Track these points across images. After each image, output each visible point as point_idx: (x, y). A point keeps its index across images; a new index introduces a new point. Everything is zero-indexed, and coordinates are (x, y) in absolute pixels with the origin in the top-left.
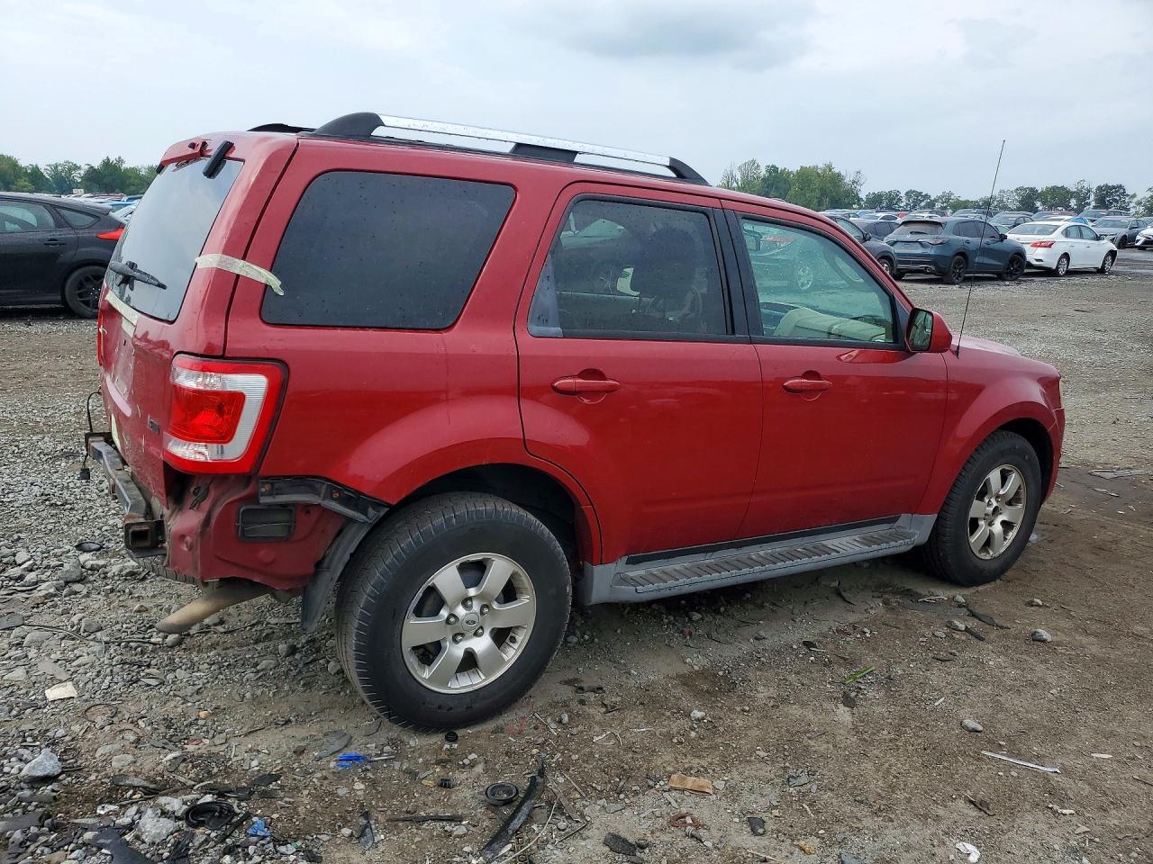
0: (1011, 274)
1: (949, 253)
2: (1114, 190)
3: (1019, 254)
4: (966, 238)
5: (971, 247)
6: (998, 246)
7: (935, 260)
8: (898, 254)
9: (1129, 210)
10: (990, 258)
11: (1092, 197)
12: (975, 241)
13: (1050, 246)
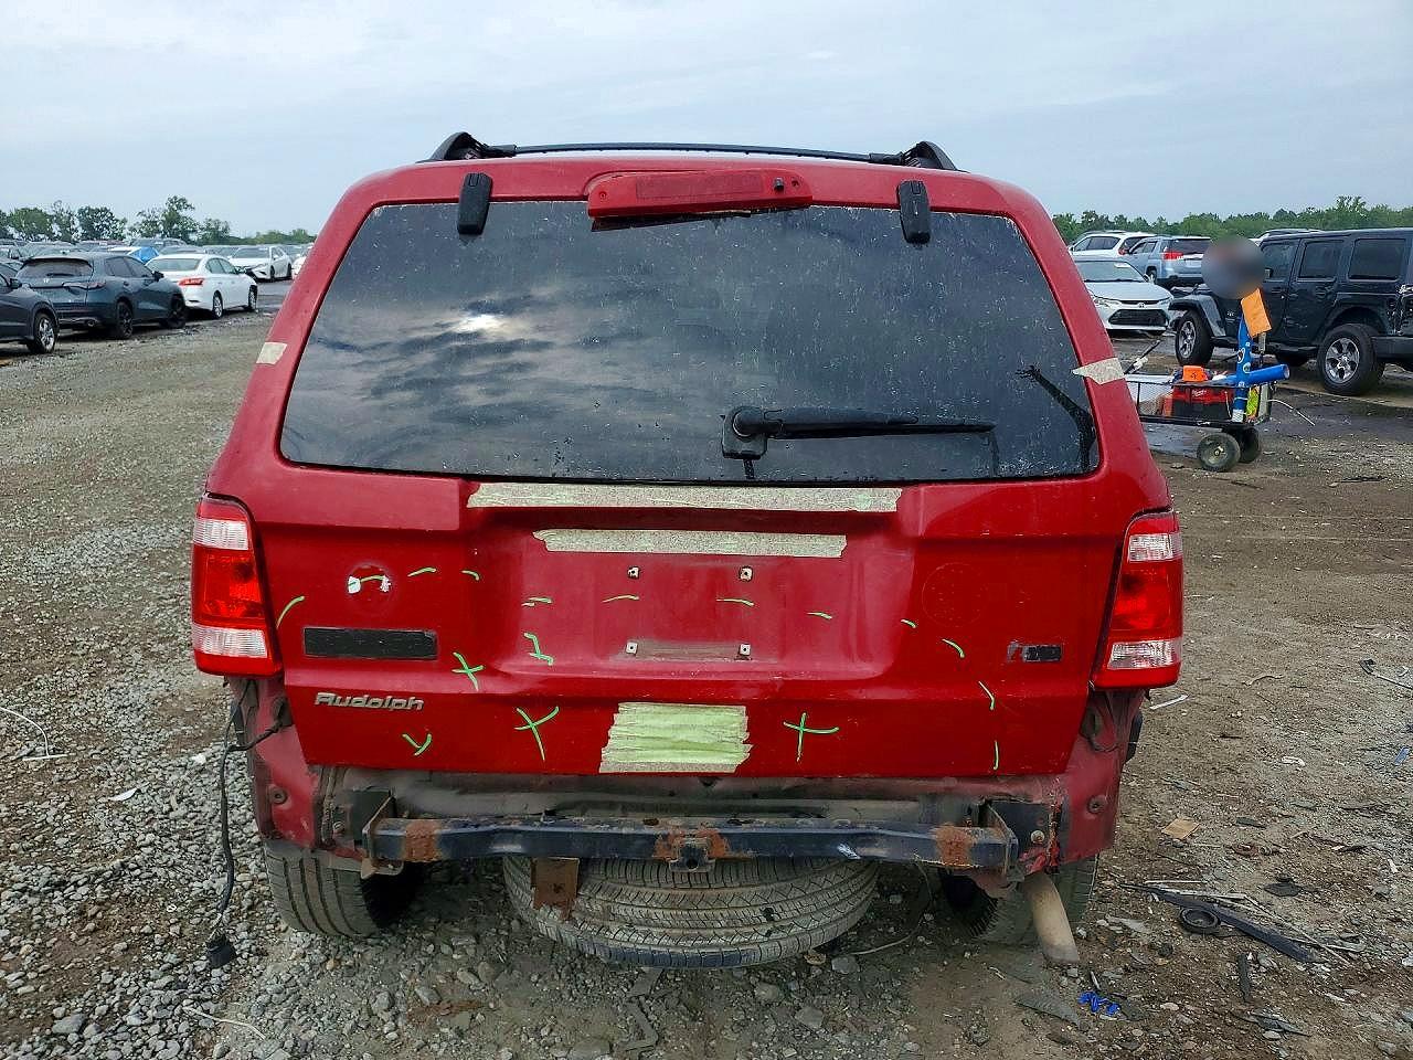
0: (175, 320)
1: (111, 300)
2: (99, 214)
3: (177, 297)
4: (124, 279)
5: (130, 289)
6: (154, 286)
7: (96, 309)
8: (56, 305)
9: (123, 238)
10: (152, 302)
11: (77, 222)
12: (135, 283)
13: (200, 284)
